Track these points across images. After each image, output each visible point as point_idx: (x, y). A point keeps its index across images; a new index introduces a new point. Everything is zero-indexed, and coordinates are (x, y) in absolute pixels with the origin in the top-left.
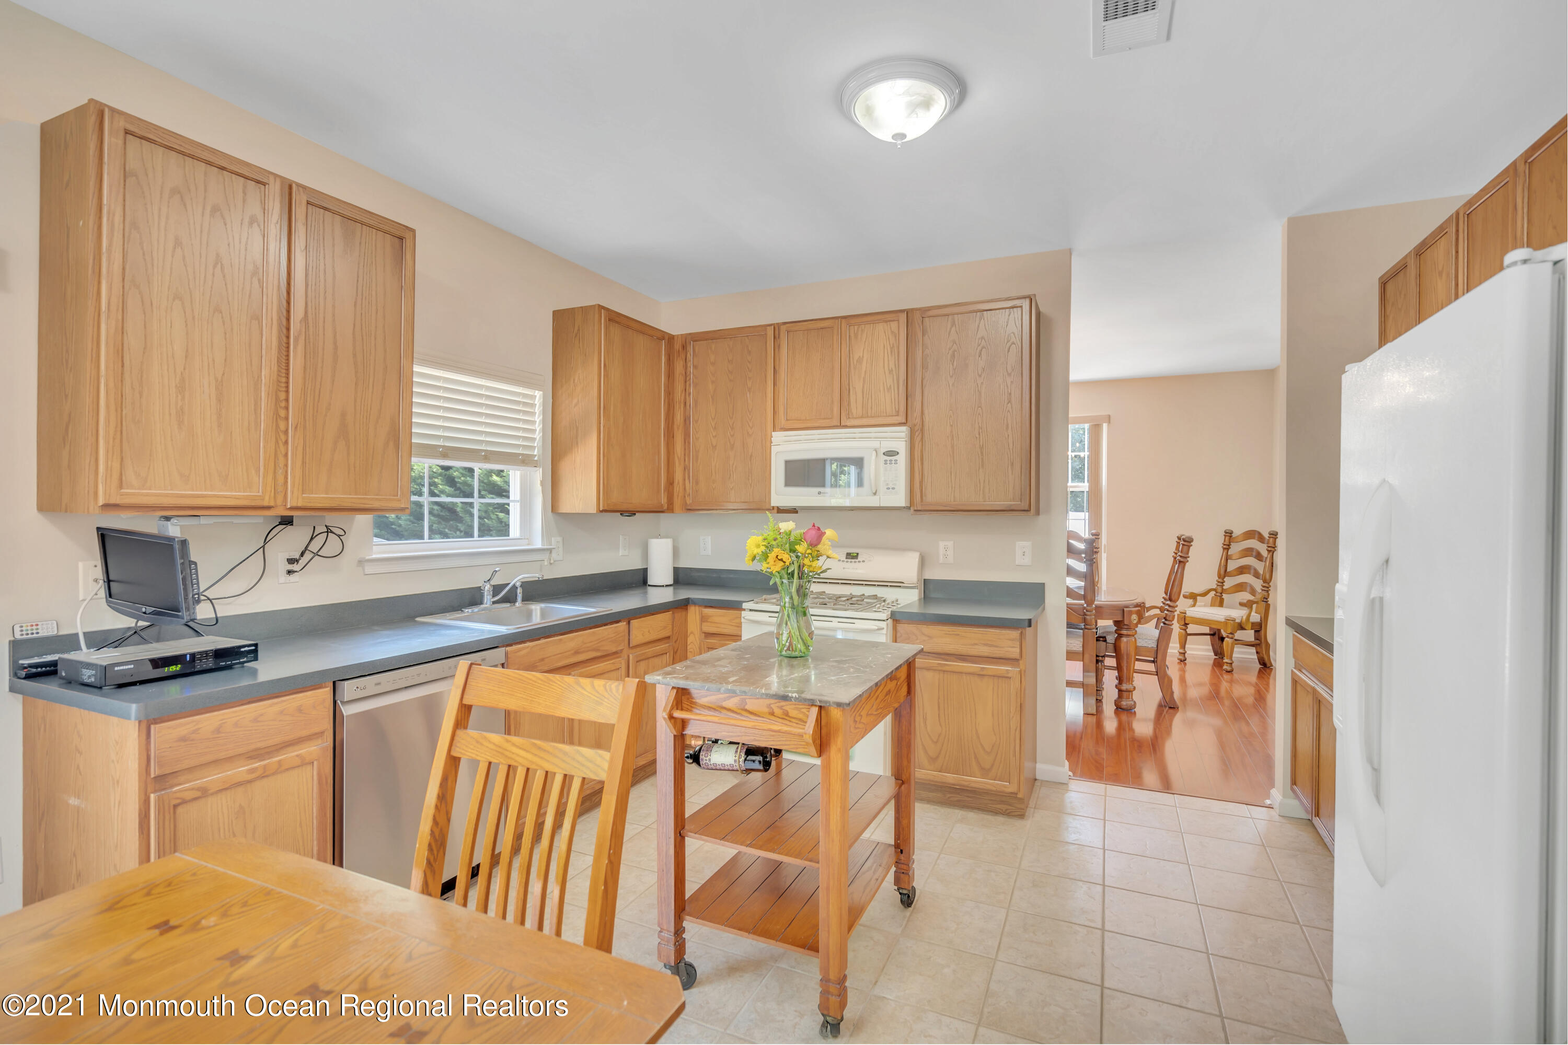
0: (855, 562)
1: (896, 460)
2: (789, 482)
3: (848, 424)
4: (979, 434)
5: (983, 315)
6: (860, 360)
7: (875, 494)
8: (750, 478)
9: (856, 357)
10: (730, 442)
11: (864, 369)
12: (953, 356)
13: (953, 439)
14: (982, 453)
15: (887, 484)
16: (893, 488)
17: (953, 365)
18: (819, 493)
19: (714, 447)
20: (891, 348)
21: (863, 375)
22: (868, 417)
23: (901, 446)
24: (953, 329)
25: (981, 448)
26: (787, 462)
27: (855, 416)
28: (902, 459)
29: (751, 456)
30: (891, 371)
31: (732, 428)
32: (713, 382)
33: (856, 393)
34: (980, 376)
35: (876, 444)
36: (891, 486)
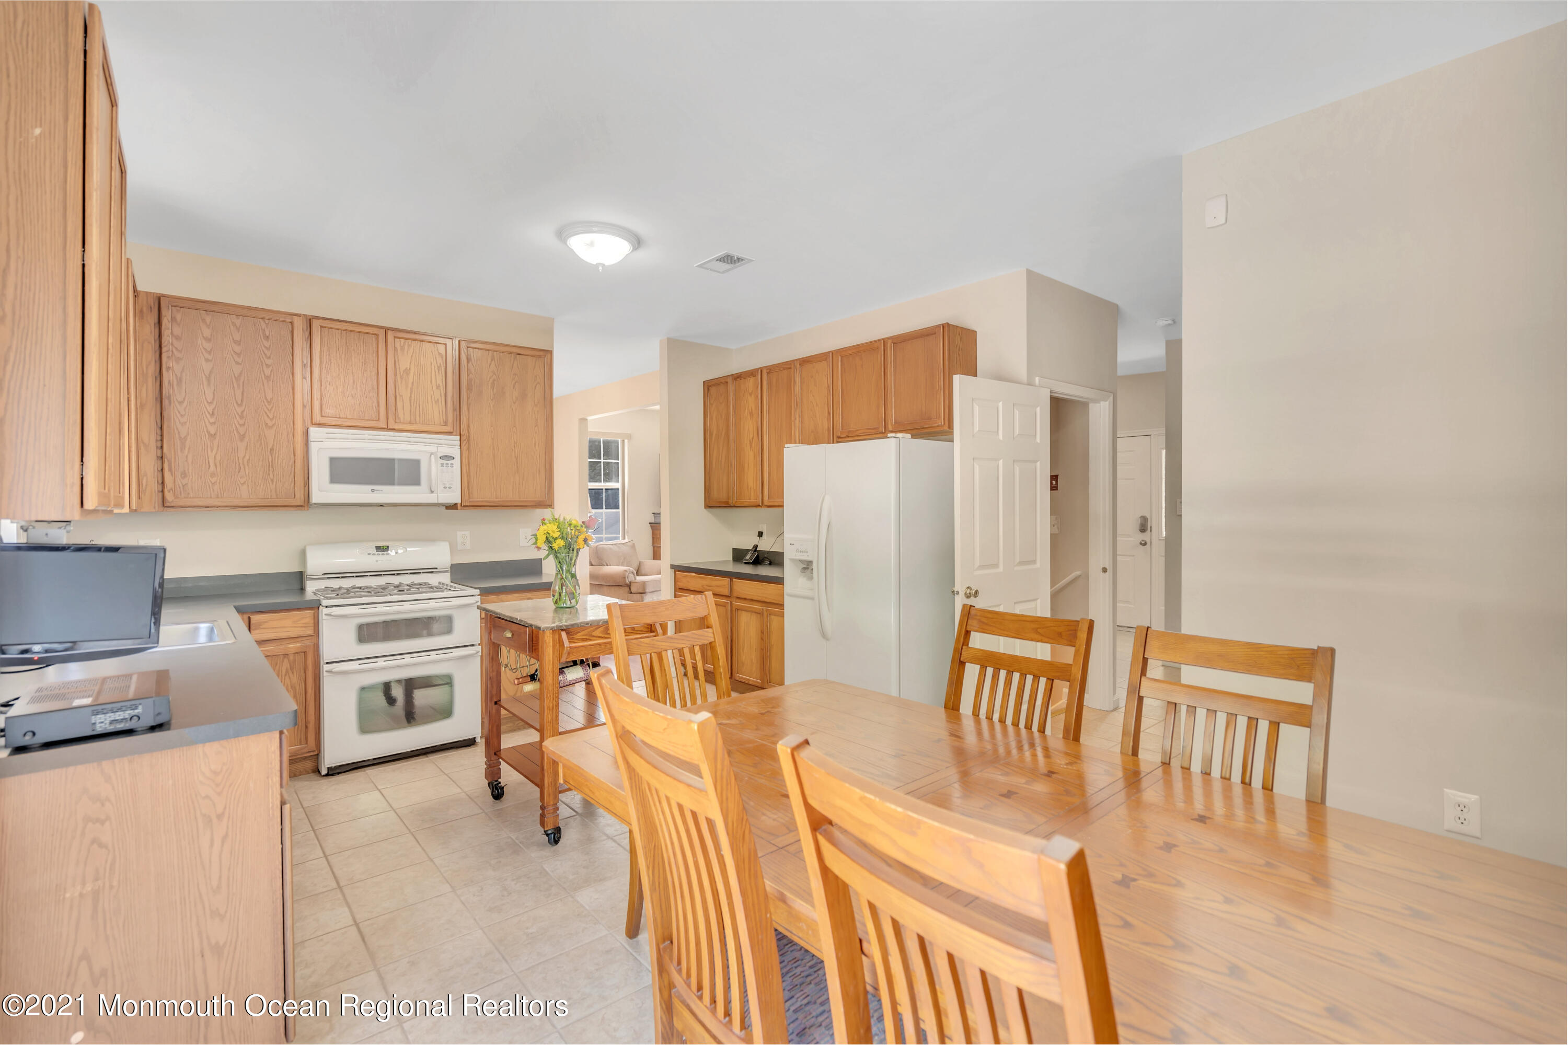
0: (383, 554)
1: (452, 464)
2: (335, 478)
3: (396, 427)
4: (515, 448)
5: (516, 357)
6: (407, 371)
7: (432, 492)
8: (271, 472)
9: (403, 368)
10: (238, 432)
11: (411, 381)
12: (493, 383)
13: (494, 449)
14: (517, 463)
15: (444, 484)
16: (450, 488)
17: (493, 391)
18: (373, 490)
19: (213, 436)
20: (438, 367)
21: (410, 385)
22: (416, 423)
23: (456, 452)
24: (493, 362)
25: (517, 458)
26: (333, 460)
27: (402, 420)
28: (457, 462)
29: (272, 449)
30: (438, 387)
31: (241, 417)
32: (207, 360)
33: (403, 401)
34: (515, 403)
35: (433, 449)
36: (448, 486)
